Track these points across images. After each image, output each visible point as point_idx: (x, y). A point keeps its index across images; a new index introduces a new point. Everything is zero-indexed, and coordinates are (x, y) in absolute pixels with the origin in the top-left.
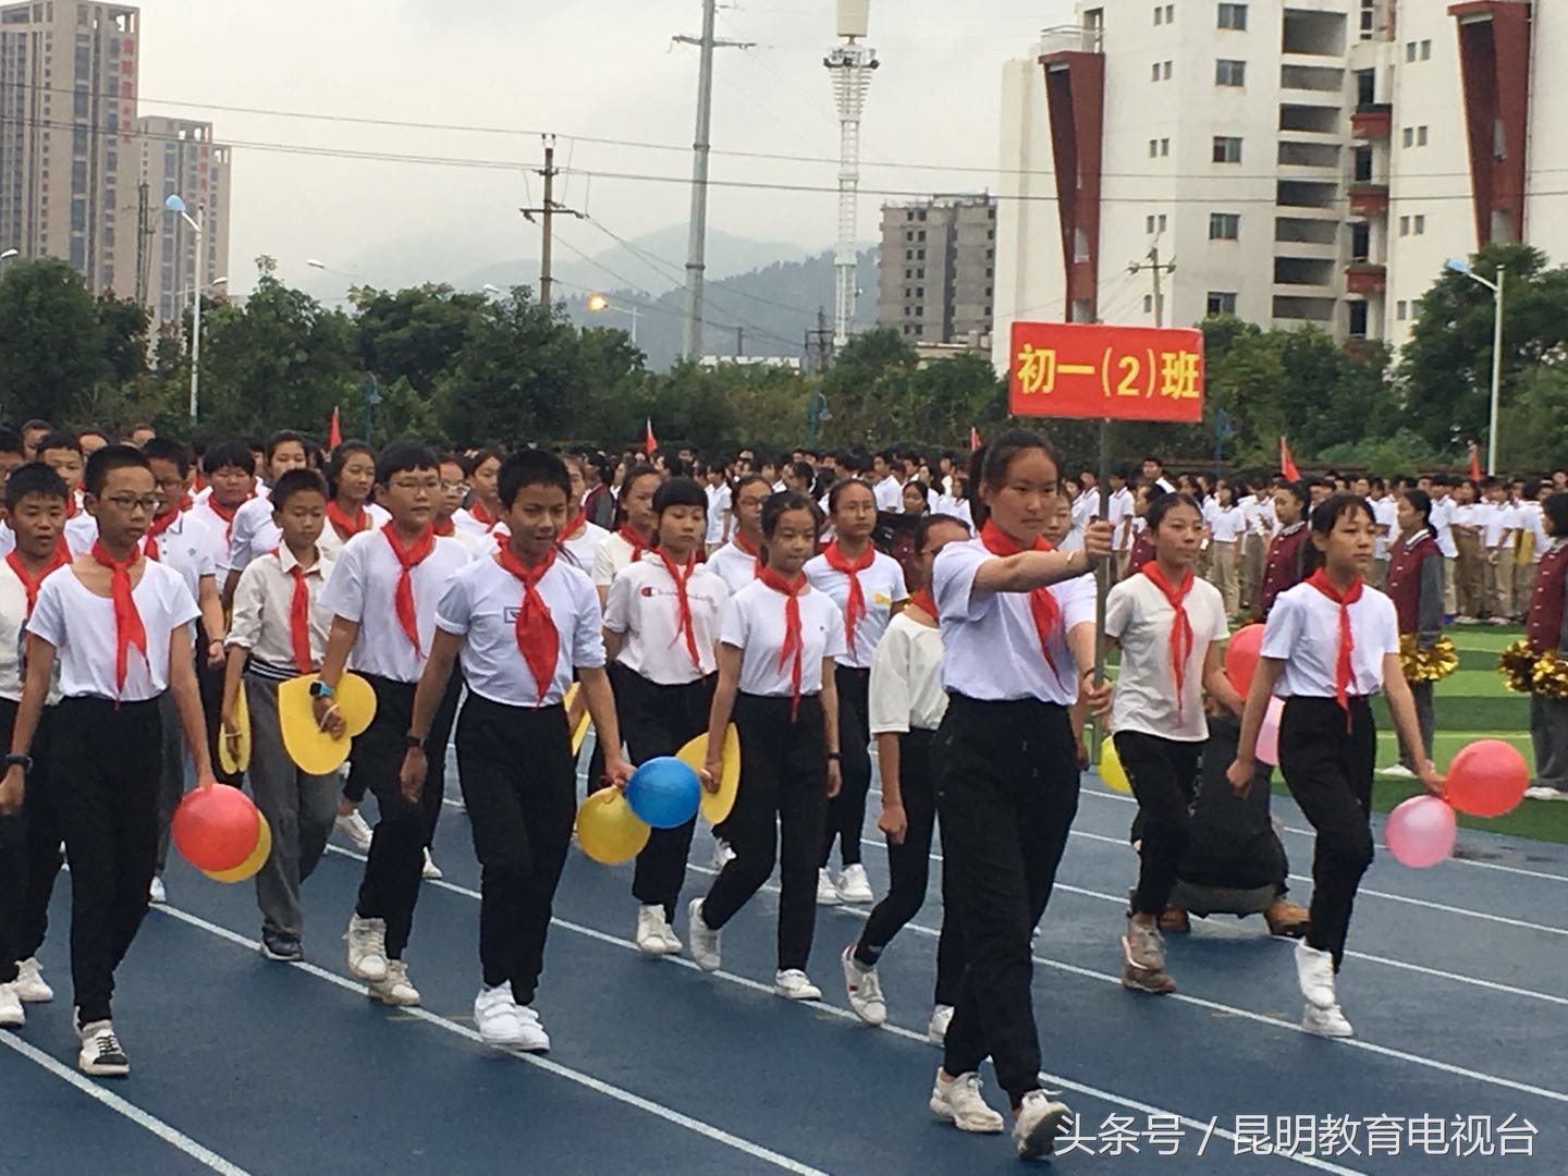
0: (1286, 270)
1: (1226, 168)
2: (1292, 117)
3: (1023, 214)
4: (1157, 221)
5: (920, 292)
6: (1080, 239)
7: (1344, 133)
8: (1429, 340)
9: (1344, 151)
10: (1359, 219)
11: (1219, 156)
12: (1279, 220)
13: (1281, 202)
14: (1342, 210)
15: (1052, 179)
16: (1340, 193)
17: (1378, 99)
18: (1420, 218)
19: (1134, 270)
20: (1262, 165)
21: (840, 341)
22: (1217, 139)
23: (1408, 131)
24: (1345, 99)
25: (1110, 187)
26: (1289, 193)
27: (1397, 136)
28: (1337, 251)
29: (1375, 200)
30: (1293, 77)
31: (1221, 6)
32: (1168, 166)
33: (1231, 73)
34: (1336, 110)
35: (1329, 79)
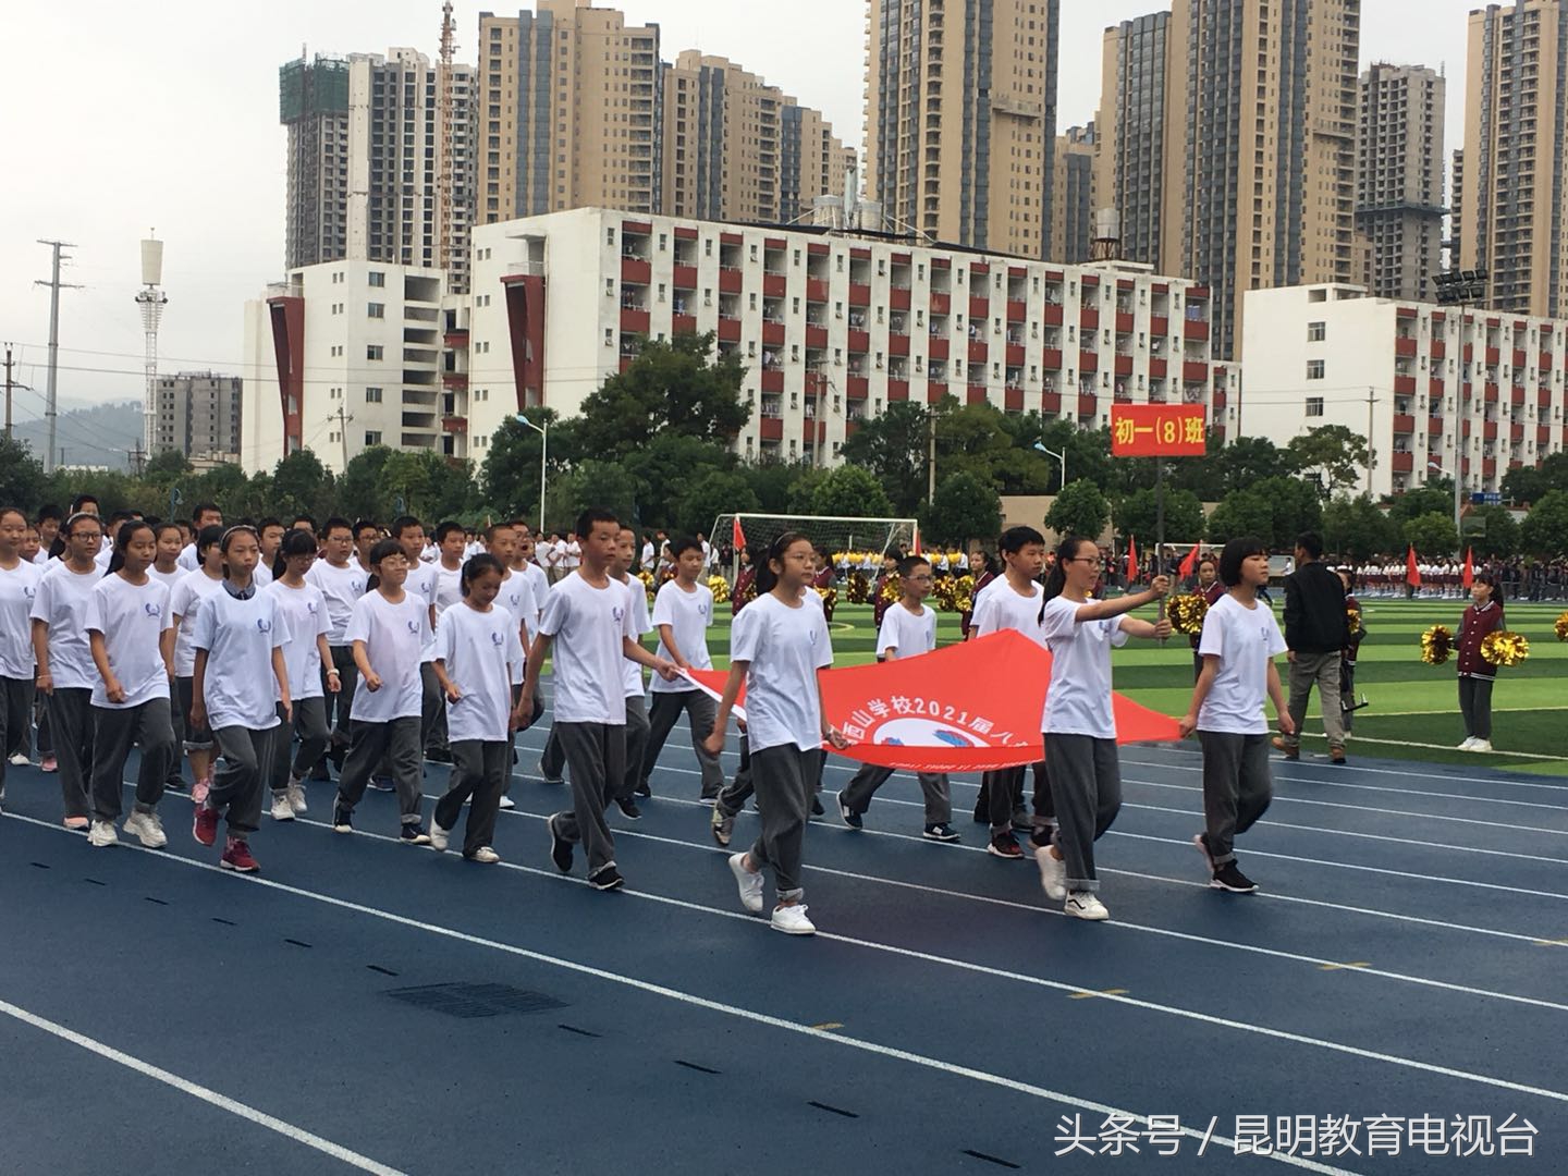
0: (408, 419)
1: (375, 363)
2: (410, 335)
3: (258, 389)
4: (336, 392)
5: (171, 428)
6: (292, 401)
7: (439, 344)
8: (497, 458)
9: (440, 353)
10: (449, 392)
11: (371, 356)
12: (404, 392)
13: (405, 381)
14: (439, 386)
15: (276, 370)
16: (438, 378)
17: (459, 326)
18: (485, 392)
19: (330, 419)
20: (395, 362)
21: (148, 457)
22: (370, 347)
23: (478, 344)
24: (439, 326)
25: (308, 375)
26: (410, 377)
27: (472, 348)
28: (437, 408)
29: (460, 382)
30: (411, 313)
31: (371, 274)
32: (342, 361)
33: (376, 311)
34: (434, 332)
35: (431, 315)
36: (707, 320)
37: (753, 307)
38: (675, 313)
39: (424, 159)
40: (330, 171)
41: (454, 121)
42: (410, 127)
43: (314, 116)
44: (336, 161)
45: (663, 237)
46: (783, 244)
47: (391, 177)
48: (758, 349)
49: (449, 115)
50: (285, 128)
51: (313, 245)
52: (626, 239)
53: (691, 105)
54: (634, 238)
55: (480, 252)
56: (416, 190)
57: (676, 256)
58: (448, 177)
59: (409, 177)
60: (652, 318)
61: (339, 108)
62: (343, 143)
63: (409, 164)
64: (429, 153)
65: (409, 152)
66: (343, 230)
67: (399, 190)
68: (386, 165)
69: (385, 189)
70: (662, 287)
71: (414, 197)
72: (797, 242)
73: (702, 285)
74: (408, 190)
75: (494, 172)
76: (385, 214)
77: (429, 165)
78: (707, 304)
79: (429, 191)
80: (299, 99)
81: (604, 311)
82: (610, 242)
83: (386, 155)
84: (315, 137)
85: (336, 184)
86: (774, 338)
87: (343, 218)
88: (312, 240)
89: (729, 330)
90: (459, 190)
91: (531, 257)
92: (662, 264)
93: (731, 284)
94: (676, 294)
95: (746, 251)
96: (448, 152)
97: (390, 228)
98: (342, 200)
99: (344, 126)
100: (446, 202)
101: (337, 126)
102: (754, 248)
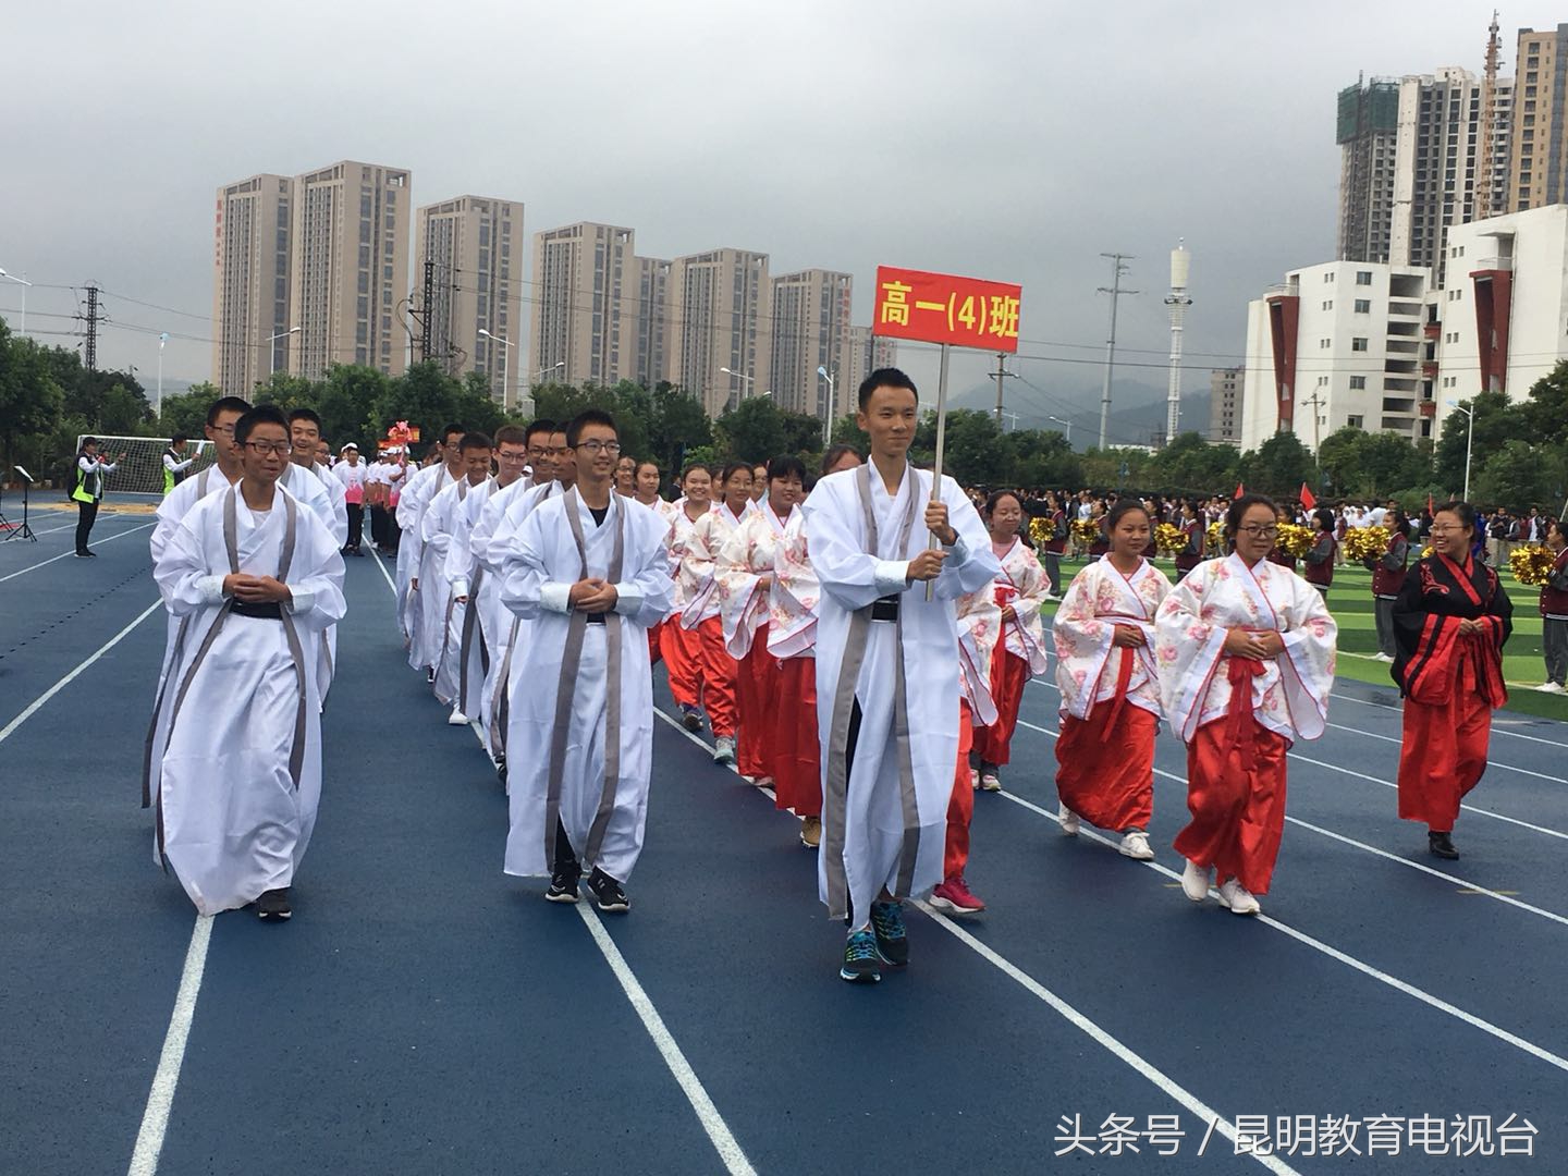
0: (1389, 404)
1: (1359, 354)
2: (1394, 328)
3: (1258, 376)
4: (1323, 380)
5: (1231, 414)
6: (1286, 389)
7: (1421, 336)
8: (1450, 439)
9: (1421, 344)
10: (1428, 379)
11: (1356, 347)
12: (1386, 379)
13: (1387, 370)
14: (1419, 375)
15: (1272, 360)
16: (1419, 366)
17: (1438, 319)
18: (1454, 379)
19: (1305, 404)
20: (1378, 353)
21: (1170, 438)
22: (1355, 339)
23: (1449, 335)
24: (1422, 319)
25: (1301, 364)
26: (1392, 366)
27: (1444, 337)
28: (1416, 395)
29: (1432, 368)
30: (1395, 308)
31: (1359, 273)
32: (1329, 352)
33: (1363, 307)
34: (1417, 324)
35: (1415, 309)
39: (1465, 168)
40: (1379, 183)
41: (1495, 132)
42: (1453, 140)
43: (1367, 135)
44: (1385, 174)
47: (1434, 186)
49: (1491, 126)
50: (1341, 147)
51: (1360, 250)
55: (1455, 250)
56: (1456, 197)
58: (1487, 184)
59: (1450, 185)
61: (1389, 128)
62: (1391, 157)
63: (1451, 174)
64: (1471, 162)
65: (1452, 163)
66: (1388, 236)
67: (1441, 197)
68: (1429, 176)
69: (1427, 198)
71: (1455, 203)
74: (1449, 198)
75: (1526, 177)
76: (1426, 221)
77: (1470, 174)
79: (1468, 197)
80: (1354, 119)
83: (1429, 168)
84: (1367, 153)
85: (1384, 195)
87: (1388, 225)
88: (1358, 247)
90: (1497, 195)
91: (1500, 253)
96: (1489, 161)
97: (1431, 232)
98: (1389, 209)
99: (1394, 142)
100: (1485, 207)
101: (1387, 143)
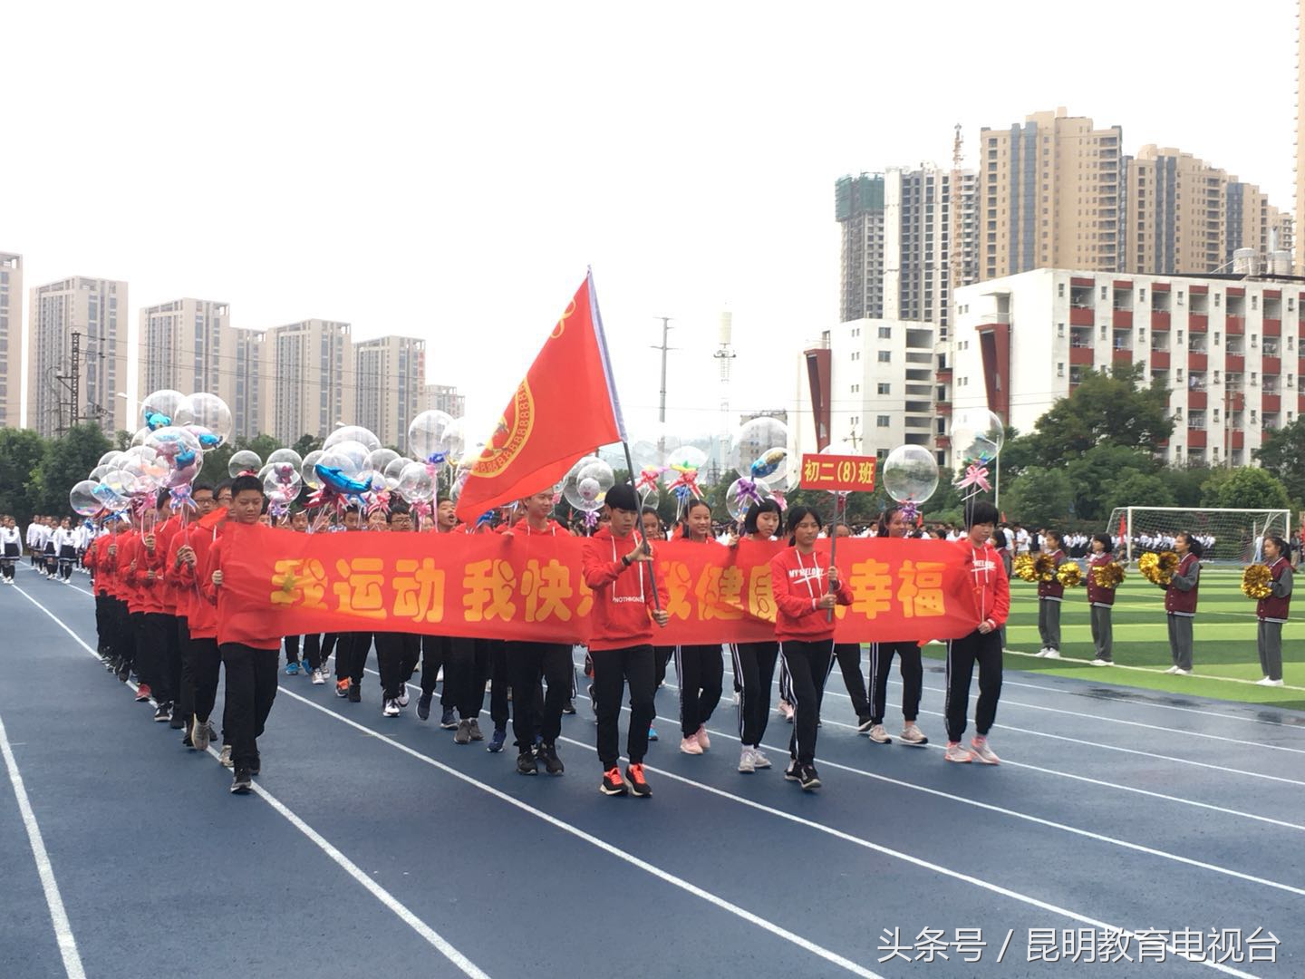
0: (910, 439)
1: (884, 396)
2: (911, 374)
3: (798, 418)
4: (855, 420)
6: (823, 428)
7: (933, 381)
9: (933, 388)
10: (941, 417)
11: (880, 391)
12: (906, 418)
13: (907, 410)
14: (933, 413)
15: (810, 403)
16: (932, 406)
17: (947, 366)
18: (965, 416)
19: (845, 440)
20: (899, 395)
21: (723, 473)
22: (880, 384)
23: (960, 379)
24: (933, 366)
25: (835, 406)
26: (911, 406)
27: (955, 381)
28: (932, 430)
29: (946, 408)
30: (911, 358)
31: (880, 329)
32: (860, 395)
33: (885, 357)
34: (929, 371)
35: (926, 358)
36: (1141, 351)
37: (1180, 341)
38: (1115, 349)
39: (941, 242)
40: (871, 255)
41: (963, 211)
42: (930, 219)
43: (860, 215)
44: (876, 247)
45: (1104, 289)
46: (1205, 290)
47: (916, 257)
48: (1185, 374)
49: (959, 207)
50: (840, 224)
51: (859, 311)
52: (1075, 293)
53: (1150, 187)
54: (1081, 290)
55: (961, 307)
56: (935, 265)
57: (1116, 303)
58: (959, 254)
59: (929, 256)
60: (1096, 353)
61: (877, 209)
62: (881, 233)
63: (929, 247)
64: (945, 237)
65: (930, 237)
66: (880, 299)
67: (922, 266)
68: (912, 248)
69: (912, 266)
70: (1104, 328)
71: (934, 271)
72: (1218, 288)
73: (1137, 325)
74: (929, 266)
75: (992, 248)
76: (911, 286)
77: (945, 246)
78: (1142, 340)
79: (945, 266)
80: (848, 202)
81: (1056, 348)
82: (1061, 295)
83: (912, 242)
84: (860, 230)
85: (876, 264)
86: (1198, 365)
87: (881, 290)
88: (858, 307)
89: (1161, 362)
90: (968, 264)
91: (1000, 310)
92: (1103, 310)
93: (1161, 322)
94: (1116, 334)
95: (1174, 298)
96: (959, 236)
97: (916, 295)
98: (880, 276)
99: (882, 221)
100: (958, 274)
101: (876, 221)
102: (1180, 294)
